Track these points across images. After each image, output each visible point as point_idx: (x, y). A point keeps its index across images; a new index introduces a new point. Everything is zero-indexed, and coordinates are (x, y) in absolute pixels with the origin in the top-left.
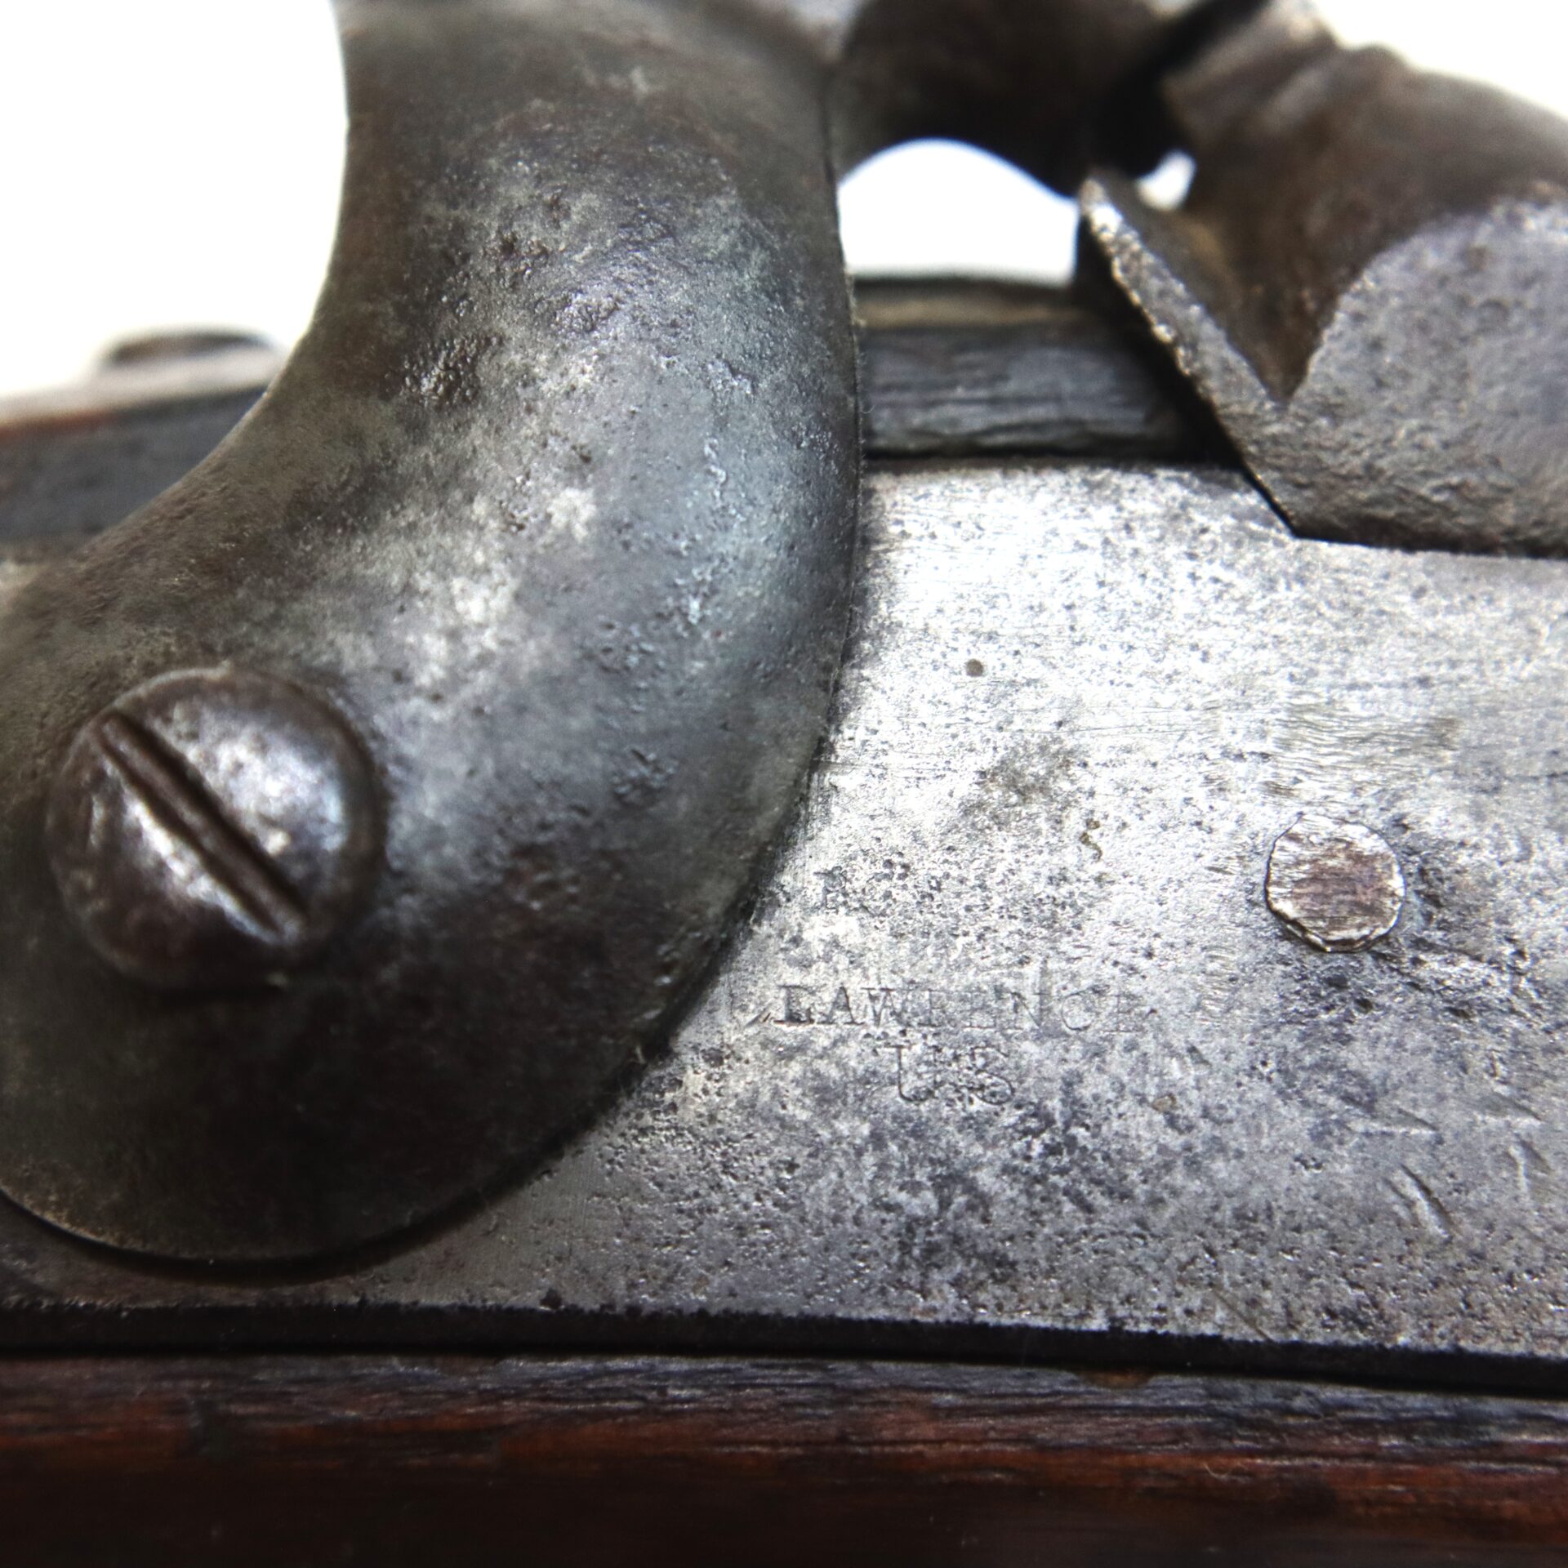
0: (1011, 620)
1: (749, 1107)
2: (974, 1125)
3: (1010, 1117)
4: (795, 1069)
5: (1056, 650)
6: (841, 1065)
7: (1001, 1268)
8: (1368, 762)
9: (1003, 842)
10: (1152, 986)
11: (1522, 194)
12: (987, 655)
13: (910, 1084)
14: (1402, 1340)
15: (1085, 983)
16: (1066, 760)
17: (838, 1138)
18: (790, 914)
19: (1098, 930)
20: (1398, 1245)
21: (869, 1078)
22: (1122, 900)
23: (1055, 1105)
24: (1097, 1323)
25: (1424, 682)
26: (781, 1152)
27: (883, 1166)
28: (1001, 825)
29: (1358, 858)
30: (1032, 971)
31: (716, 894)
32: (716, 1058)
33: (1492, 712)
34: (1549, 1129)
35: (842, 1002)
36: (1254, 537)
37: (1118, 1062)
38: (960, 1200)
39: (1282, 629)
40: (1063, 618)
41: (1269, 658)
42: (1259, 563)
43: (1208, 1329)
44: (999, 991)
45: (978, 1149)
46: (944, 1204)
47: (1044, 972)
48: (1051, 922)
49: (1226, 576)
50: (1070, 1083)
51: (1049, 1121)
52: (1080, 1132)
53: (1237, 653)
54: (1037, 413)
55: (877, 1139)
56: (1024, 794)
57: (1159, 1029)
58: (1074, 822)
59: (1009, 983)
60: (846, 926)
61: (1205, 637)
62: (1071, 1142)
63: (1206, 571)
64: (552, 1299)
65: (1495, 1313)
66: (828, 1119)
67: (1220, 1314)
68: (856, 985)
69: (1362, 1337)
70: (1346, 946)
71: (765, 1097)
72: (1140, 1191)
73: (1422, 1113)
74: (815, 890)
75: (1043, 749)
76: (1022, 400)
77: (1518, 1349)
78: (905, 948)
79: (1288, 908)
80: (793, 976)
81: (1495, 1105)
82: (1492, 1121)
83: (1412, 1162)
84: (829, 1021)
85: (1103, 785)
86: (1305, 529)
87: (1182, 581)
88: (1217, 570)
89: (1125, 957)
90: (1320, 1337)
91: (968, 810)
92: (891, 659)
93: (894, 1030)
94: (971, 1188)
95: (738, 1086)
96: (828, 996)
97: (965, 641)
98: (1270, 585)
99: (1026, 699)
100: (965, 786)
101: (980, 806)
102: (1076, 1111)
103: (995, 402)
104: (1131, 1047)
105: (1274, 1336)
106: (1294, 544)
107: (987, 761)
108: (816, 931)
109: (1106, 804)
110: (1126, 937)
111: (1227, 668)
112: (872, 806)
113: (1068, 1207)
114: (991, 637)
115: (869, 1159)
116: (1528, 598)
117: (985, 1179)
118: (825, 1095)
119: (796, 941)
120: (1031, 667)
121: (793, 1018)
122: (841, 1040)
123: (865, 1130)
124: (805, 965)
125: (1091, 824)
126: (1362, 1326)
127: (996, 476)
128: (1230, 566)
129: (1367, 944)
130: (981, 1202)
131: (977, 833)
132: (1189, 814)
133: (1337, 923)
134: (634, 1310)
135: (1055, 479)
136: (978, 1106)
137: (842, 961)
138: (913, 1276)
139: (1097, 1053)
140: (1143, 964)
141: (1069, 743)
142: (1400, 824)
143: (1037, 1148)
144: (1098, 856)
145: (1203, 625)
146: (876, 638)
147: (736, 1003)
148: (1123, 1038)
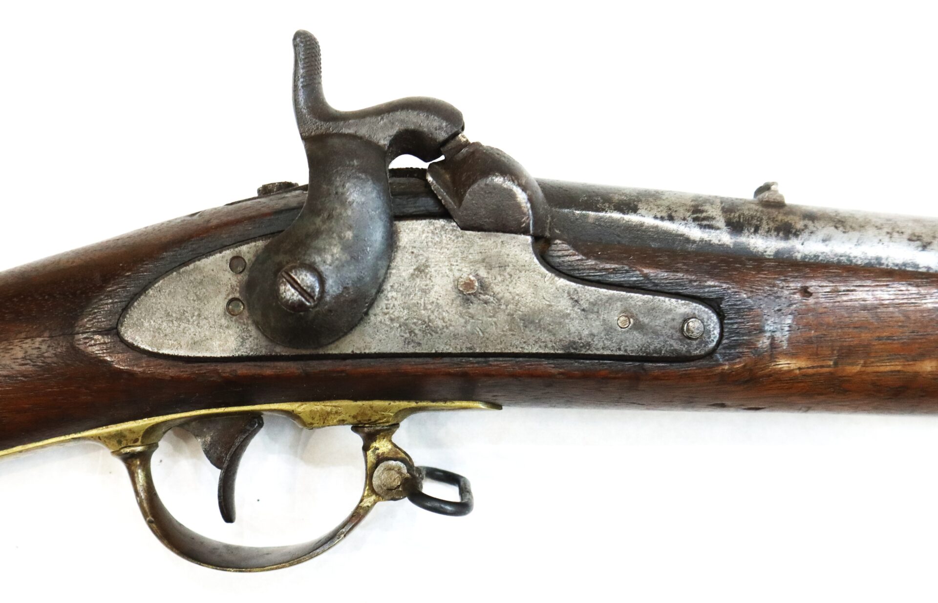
0: (417, 244)
1: (381, 322)
2: (415, 324)
3: (420, 322)
4: (387, 316)
5: (425, 249)
6: (394, 315)
7: (419, 344)
8: (473, 265)
9: (418, 280)
10: (441, 302)
11: (494, 175)
12: (415, 251)
13: (405, 318)
14: (477, 351)
15: (431, 301)
16: (427, 266)
17: (394, 327)
18: (385, 292)
19: (433, 293)
20: (476, 338)
21: (398, 317)
22: (436, 288)
23: (427, 320)
24: (434, 351)
25: (481, 253)
26: (386, 329)
27: (401, 330)
28: (417, 277)
29: (471, 280)
30: (423, 300)
31: (374, 291)
32: (375, 315)
33: (490, 257)
34: (498, 320)
35: (394, 306)
36: (455, 230)
37: (436, 313)
38: (413, 335)
39: (460, 245)
40: (425, 244)
41: (457, 249)
42: (455, 235)
43: (449, 351)
44: (418, 303)
45: (415, 327)
46: (411, 335)
47: (424, 300)
48: (425, 292)
49: (451, 237)
50: (429, 317)
51: (426, 322)
52: (430, 324)
53: (453, 249)
54: (422, 208)
55: (400, 326)
56: (421, 272)
57: (442, 308)
58: (428, 276)
59: (419, 302)
60: (394, 294)
61: (448, 246)
62: (429, 325)
63: (448, 236)
64: (353, 352)
65: (490, 347)
66: (393, 323)
67: (451, 349)
68: (396, 303)
69: (471, 351)
70: (469, 294)
71: (383, 321)
72: (440, 332)
73: (480, 318)
74: (389, 288)
75: (423, 265)
76: (419, 207)
77: (493, 351)
78: (403, 297)
79: (461, 289)
80: (386, 302)
81: (490, 317)
82: (490, 319)
83: (479, 326)
84: (392, 309)
85: (433, 270)
86: (463, 228)
87: (444, 237)
88: (449, 236)
89: (437, 297)
90: (465, 351)
91: (412, 275)
92: (399, 252)
93: (402, 310)
94: (414, 333)
95: (379, 319)
96: (392, 305)
97: (411, 248)
98: (457, 238)
99: (421, 257)
100: (411, 271)
101: (414, 274)
102: (430, 321)
103: (415, 207)
104: (438, 311)
105: (459, 352)
106: (461, 231)
107: (415, 267)
108: (390, 295)
109: (434, 274)
110: (437, 294)
111: (451, 251)
112: (398, 275)
113: (429, 335)
114: (415, 247)
115: (399, 330)
116: (496, 239)
117: (417, 331)
118: (392, 320)
119: (387, 297)
120: (421, 252)
121: (387, 309)
122: (394, 312)
123: (398, 325)
124: (388, 300)
125: (431, 277)
126: (471, 349)
127: (415, 221)
128: (451, 235)
129: (472, 294)
130: (416, 335)
131: (414, 279)
132: (446, 274)
133: (468, 291)
134: (365, 353)
135: (424, 221)
136: (415, 320)
137: (394, 299)
138: (406, 346)
139: (433, 312)
140: (439, 298)
141: (427, 264)
142: (477, 275)
143: (424, 326)
144: (432, 282)
145: (448, 244)
146: (397, 248)
147: (378, 307)
148: (437, 309)
